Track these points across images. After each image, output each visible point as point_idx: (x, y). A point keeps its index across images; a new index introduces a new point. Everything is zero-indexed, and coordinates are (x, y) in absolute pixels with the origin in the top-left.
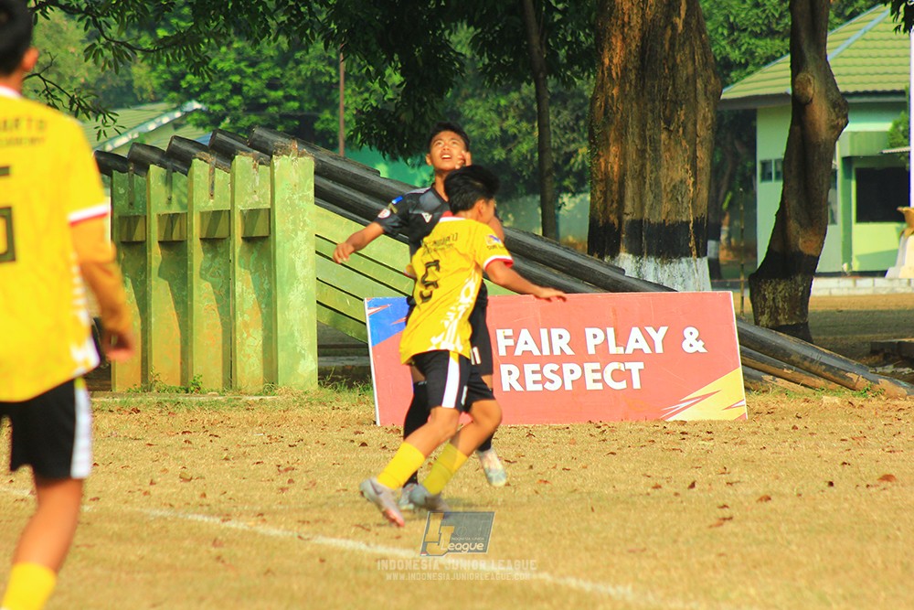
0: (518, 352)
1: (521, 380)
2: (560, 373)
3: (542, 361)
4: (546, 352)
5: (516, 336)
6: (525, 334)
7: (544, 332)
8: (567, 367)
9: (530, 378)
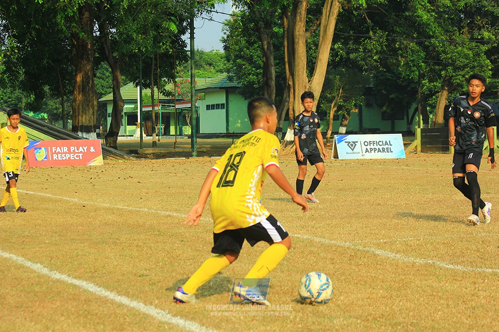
0: (57, 152)
1: (57, 157)
2: (65, 156)
3: (62, 153)
4: (63, 152)
5: (57, 148)
6: (58, 148)
7: (62, 148)
8: (67, 155)
9: (59, 157)
